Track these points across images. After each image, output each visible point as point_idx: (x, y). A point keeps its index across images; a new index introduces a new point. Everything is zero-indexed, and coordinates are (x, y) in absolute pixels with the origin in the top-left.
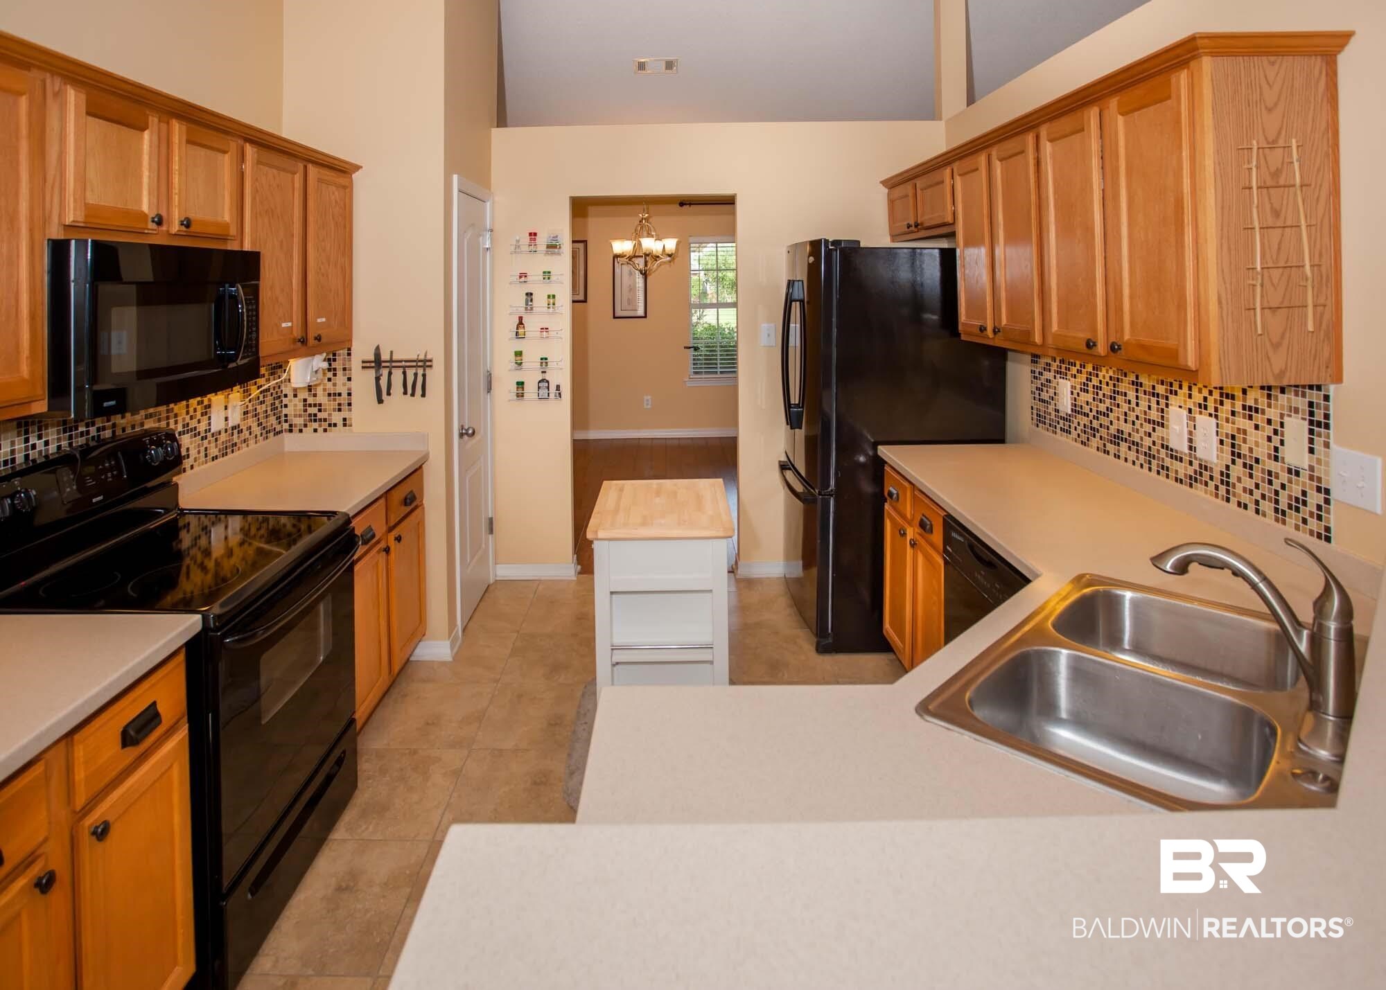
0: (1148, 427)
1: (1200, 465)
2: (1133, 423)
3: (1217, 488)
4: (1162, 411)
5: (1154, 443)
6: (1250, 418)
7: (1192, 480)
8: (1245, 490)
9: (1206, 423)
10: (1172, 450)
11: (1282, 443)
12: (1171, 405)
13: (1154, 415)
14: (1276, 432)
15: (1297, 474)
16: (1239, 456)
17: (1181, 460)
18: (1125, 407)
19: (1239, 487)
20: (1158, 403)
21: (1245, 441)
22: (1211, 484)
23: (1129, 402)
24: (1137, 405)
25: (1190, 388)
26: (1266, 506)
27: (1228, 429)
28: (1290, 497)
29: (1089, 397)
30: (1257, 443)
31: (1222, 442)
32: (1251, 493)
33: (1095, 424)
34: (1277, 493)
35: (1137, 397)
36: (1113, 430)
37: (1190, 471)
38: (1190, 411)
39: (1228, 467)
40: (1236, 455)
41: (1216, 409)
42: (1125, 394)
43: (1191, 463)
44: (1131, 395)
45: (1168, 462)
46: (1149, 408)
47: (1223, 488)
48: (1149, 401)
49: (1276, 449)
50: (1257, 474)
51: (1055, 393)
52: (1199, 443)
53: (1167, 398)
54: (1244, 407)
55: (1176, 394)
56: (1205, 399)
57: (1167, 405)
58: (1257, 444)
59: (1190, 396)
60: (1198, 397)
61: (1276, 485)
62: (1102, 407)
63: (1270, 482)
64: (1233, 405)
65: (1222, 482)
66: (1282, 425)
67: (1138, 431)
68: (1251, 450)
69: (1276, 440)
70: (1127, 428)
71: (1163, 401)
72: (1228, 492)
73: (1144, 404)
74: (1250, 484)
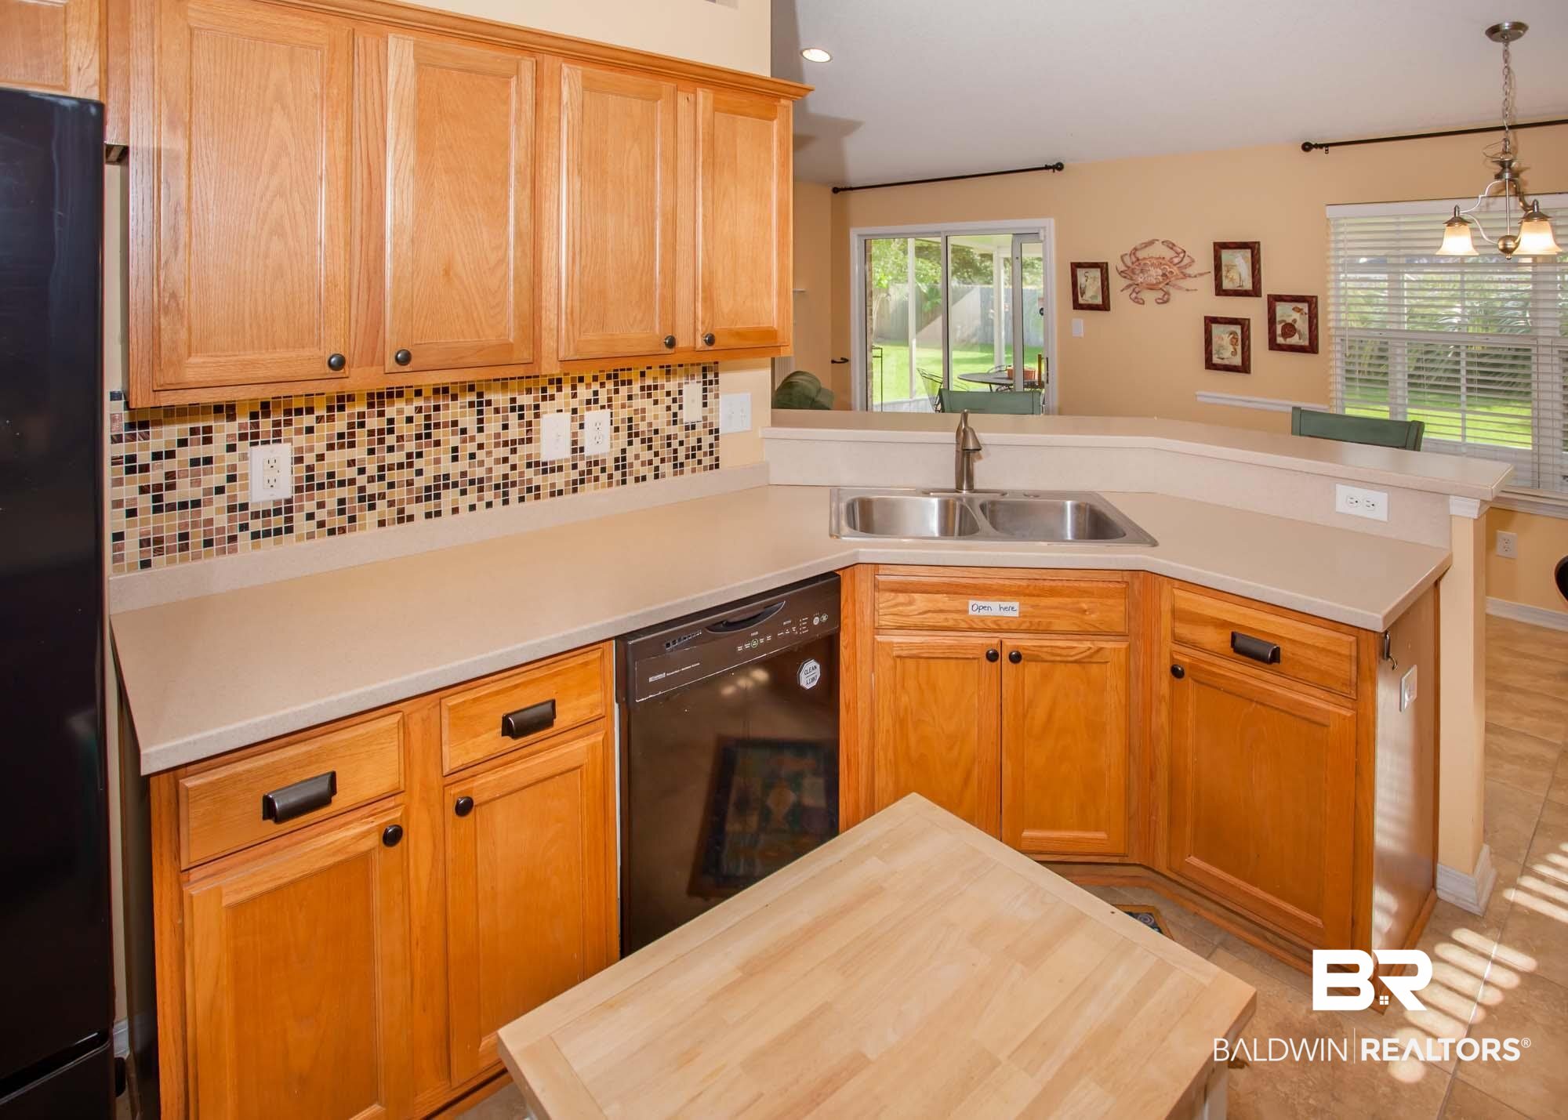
0: (503, 452)
1: (589, 464)
2: (472, 456)
3: (610, 477)
4: (529, 424)
5: (514, 467)
6: (649, 396)
7: (575, 486)
8: (643, 464)
9: (597, 418)
10: (545, 464)
11: (681, 407)
12: (546, 413)
13: (515, 432)
14: (674, 400)
15: (693, 427)
16: (637, 435)
17: (560, 469)
18: (455, 440)
19: (637, 464)
20: (521, 417)
21: (643, 419)
22: (604, 477)
23: (464, 431)
24: (481, 430)
25: (574, 387)
26: (667, 468)
27: (625, 414)
28: (687, 449)
29: (359, 453)
30: (656, 415)
31: (617, 429)
32: (650, 463)
33: (373, 488)
34: (675, 451)
35: (481, 421)
36: (420, 482)
37: (575, 475)
38: (575, 411)
39: (624, 451)
40: (632, 434)
41: (610, 400)
42: (455, 423)
43: (575, 467)
44: (469, 421)
45: (538, 480)
46: (505, 427)
47: (617, 475)
48: (506, 418)
49: (675, 415)
50: (657, 443)
51: (232, 478)
52: (587, 439)
53: (537, 407)
54: (642, 388)
55: (552, 398)
56: (596, 393)
57: (537, 416)
58: (656, 417)
59: (574, 396)
60: (584, 393)
61: (675, 444)
62: (398, 457)
63: (669, 445)
64: (630, 390)
65: (617, 468)
66: (680, 393)
67: (481, 463)
68: (650, 424)
69: (675, 408)
70: (454, 470)
71: (529, 415)
72: (624, 474)
73: (493, 426)
74: (649, 455)
